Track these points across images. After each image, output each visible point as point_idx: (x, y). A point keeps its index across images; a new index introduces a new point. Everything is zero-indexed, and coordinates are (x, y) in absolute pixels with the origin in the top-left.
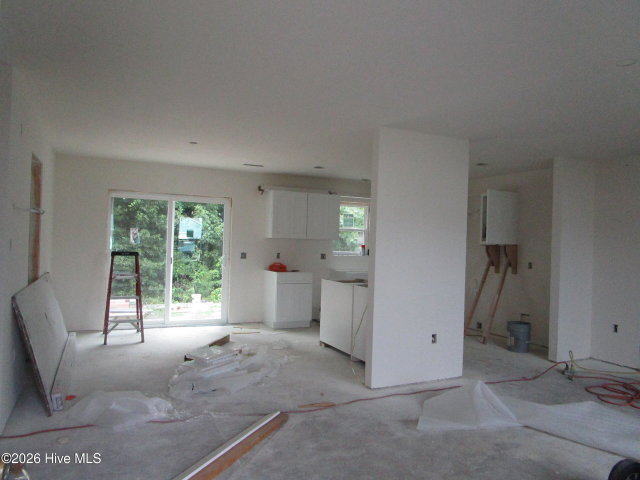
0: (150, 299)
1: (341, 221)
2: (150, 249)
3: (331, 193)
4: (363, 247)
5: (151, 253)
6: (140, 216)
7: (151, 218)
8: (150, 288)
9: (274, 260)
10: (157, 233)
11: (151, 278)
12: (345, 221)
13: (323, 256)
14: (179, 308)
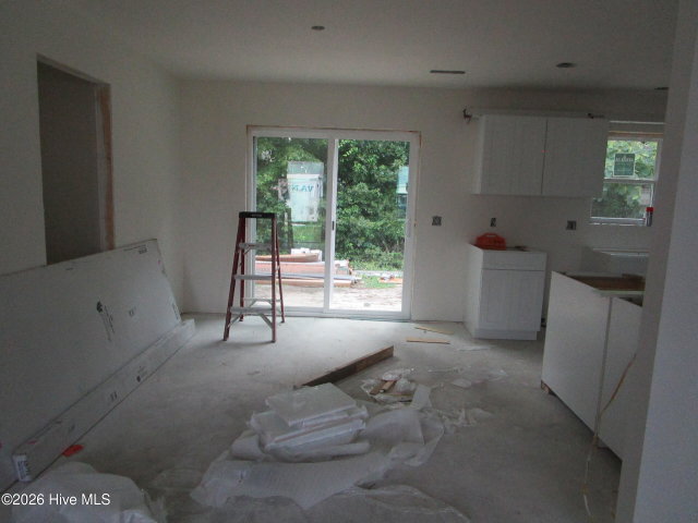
0: (366, 264)
1: (610, 164)
2: (369, 205)
3: (591, 116)
4: (650, 210)
5: (370, 211)
6: (357, 166)
7: (370, 169)
8: (366, 251)
9: (486, 229)
10: (376, 187)
11: (367, 239)
12: (617, 166)
13: (572, 225)
14: (391, 278)
